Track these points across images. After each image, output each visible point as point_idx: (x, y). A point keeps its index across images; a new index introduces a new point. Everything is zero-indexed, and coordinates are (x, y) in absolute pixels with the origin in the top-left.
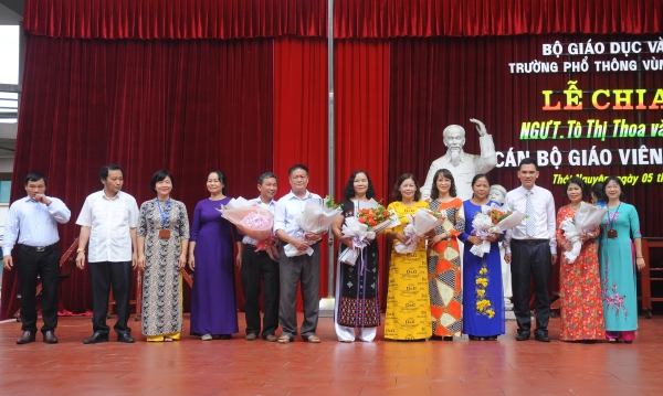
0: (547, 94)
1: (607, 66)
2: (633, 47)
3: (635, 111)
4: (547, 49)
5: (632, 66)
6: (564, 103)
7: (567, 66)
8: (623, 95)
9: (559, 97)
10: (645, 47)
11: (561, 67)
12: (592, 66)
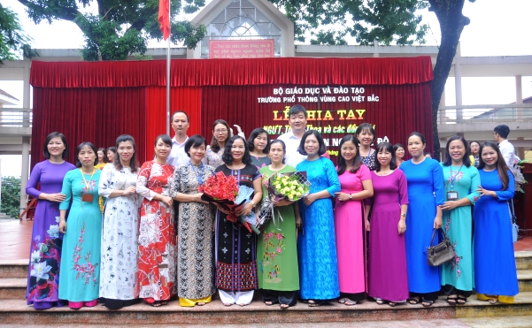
0: (276, 112)
1: (304, 100)
2: (316, 91)
3: (317, 121)
4: (276, 91)
5: (316, 100)
6: (284, 117)
7: (285, 99)
8: (311, 113)
9: (281, 114)
10: (321, 91)
11: (282, 100)
12: (297, 99)
